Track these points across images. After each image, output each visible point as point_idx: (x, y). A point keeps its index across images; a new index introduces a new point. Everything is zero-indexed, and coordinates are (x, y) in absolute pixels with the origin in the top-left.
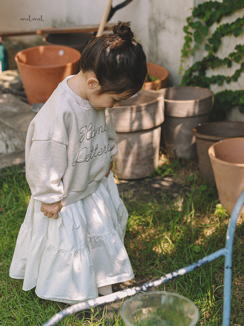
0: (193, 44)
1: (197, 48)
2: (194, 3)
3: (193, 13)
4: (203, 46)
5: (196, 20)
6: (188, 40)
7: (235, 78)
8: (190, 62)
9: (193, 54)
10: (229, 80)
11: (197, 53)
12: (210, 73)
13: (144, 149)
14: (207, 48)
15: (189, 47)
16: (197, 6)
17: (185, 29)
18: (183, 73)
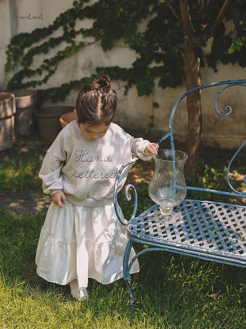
0: (12, 63)
1: (15, 65)
2: (12, 35)
3: (11, 42)
4: (19, 64)
5: (13, 47)
6: (9, 60)
7: (45, 81)
8: (11, 75)
9: (13, 69)
10: (40, 83)
11: (15, 68)
12: (25, 80)
13: (8, 130)
14: (22, 64)
15: (10, 64)
16: (13, 36)
17: (7, 53)
18: (7, 83)
